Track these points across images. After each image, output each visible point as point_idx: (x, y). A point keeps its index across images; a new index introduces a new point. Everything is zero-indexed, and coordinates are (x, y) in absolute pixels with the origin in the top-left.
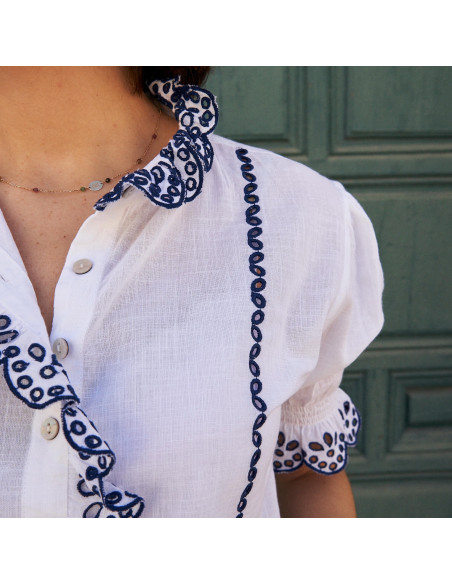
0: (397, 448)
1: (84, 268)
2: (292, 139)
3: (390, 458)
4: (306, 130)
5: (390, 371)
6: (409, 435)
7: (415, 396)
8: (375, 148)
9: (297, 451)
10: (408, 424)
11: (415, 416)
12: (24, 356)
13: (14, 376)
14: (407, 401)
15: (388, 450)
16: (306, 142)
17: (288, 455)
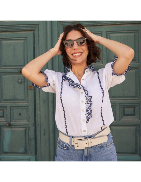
0: (122, 119)
5: (120, 104)
6: (125, 117)
7: (126, 109)
10: (124, 115)
11: (126, 113)
14: (124, 110)
15: (120, 120)
16: (103, 62)
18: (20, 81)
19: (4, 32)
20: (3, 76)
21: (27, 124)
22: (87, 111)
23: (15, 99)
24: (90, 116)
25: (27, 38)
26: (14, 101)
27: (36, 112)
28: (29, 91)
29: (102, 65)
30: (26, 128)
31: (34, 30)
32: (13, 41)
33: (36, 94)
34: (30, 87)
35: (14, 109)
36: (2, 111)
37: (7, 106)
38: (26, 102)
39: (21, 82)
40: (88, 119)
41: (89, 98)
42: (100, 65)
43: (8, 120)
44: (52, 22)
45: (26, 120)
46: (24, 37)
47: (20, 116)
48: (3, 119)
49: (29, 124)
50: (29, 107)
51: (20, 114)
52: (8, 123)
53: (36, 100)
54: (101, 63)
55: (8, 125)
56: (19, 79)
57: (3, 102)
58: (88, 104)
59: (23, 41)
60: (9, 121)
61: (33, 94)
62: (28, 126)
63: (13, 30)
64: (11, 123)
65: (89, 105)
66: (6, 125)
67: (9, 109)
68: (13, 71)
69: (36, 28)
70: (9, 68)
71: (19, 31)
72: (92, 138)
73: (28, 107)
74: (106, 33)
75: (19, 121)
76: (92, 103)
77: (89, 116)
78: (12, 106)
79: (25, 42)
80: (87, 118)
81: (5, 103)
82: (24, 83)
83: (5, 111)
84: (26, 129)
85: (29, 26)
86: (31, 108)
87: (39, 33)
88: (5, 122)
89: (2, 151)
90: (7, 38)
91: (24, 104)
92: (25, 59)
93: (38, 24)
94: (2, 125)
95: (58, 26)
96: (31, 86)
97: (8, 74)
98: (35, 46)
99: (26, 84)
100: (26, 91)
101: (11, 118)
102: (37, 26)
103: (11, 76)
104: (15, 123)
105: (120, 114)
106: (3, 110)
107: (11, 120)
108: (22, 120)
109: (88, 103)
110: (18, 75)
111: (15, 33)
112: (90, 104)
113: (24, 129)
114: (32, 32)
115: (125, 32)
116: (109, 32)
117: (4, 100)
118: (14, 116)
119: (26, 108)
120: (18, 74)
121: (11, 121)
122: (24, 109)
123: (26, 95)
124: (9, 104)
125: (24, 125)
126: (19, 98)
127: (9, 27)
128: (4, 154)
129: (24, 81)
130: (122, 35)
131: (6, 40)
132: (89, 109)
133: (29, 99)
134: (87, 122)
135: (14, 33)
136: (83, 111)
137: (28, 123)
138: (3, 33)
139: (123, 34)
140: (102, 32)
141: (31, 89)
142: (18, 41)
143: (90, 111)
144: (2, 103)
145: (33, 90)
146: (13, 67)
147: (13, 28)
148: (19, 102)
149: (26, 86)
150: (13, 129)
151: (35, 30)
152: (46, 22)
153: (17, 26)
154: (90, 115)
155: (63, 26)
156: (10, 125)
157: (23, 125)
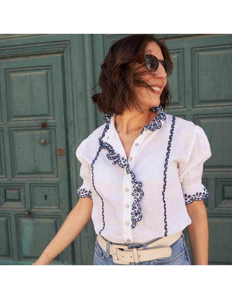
0: (219, 206)
1: (137, 145)
2: (181, 103)
3: (217, 209)
4: (185, 100)
5: (216, 179)
6: (224, 202)
7: (226, 188)
8: (209, 105)
9: (191, 198)
10: (224, 198)
11: (226, 195)
12: (121, 160)
13: (119, 163)
14: (223, 190)
15: (216, 206)
16: (185, 104)
17: (189, 199)
18: (42, 141)
19: (12, 57)
20: (16, 134)
21: (58, 213)
22: (134, 208)
23: (36, 172)
24: (138, 217)
25: (51, 66)
26: (36, 176)
27: (72, 193)
28: (59, 158)
29: (185, 109)
30: (56, 219)
31: (63, 52)
32: (28, 74)
33: (70, 162)
34: (59, 152)
35: (36, 188)
36: (17, 192)
37: (24, 184)
38: (55, 176)
39: (45, 144)
40: (134, 222)
41: (137, 185)
42: (179, 110)
43: (27, 206)
44: (92, 36)
45: (56, 206)
46: (46, 65)
47: (46, 199)
48: (19, 204)
49: (61, 213)
50: (60, 185)
51: (46, 197)
52: (27, 211)
53: (71, 173)
54: (181, 107)
55: (27, 213)
56: (41, 139)
57: (17, 176)
58: (136, 196)
59: (45, 72)
60: (29, 207)
61: (65, 163)
62: (60, 216)
63: (27, 53)
64: (33, 210)
65: (138, 197)
66: (24, 215)
67: (27, 188)
68: (31, 125)
69: (66, 47)
70: (24, 119)
71: (38, 55)
72: (142, 248)
73: (58, 184)
74: (192, 50)
75: (44, 208)
76: (143, 194)
77: (136, 217)
78: (32, 184)
79: (49, 74)
80: (133, 220)
81: (21, 179)
82: (50, 144)
83: (22, 190)
84: (56, 221)
85: (53, 45)
86: (63, 186)
87: (72, 55)
88: (24, 209)
89: (20, 254)
90: (19, 68)
91: (52, 179)
92: (50, 103)
93: (69, 41)
94: (18, 214)
95: (104, 42)
96: (61, 149)
97: (23, 130)
98: (66, 79)
99: (53, 146)
100: (54, 158)
101: (31, 204)
102: (67, 44)
103: (27, 133)
104: (39, 210)
105: (215, 196)
106: (19, 189)
107: (31, 206)
108: (49, 205)
109: (136, 194)
110: (40, 132)
111: (31, 58)
112: (140, 195)
113: (53, 221)
114: (60, 55)
115: (228, 46)
116: (198, 49)
117: (19, 174)
118: (36, 200)
119: (56, 186)
120: (39, 129)
121: (32, 208)
122: (52, 188)
123: (55, 165)
124: (27, 180)
125: (53, 214)
126: (43, 170)
127: (20, 48)
128: (24, 260)
129: (51, 141)
130: (220, 52)
131: (18, 71)
132: (136, 205)
133: (59, 171)
134: (133, 227)
135: (29, 58)
136: (128, 206)
137: (59, 211)
138: (12, 60)
139: (224, 52)
140: (183, 49)
141: (61, 155)
142: (37, 73)
143: (137, 209)
144: (16, 179)
145: (65, 157)
146: (31, 118)
147: (28, 49)
148: (43, 176)
149: (53, 150)
150: (36, 220)
151: (65, 52)
152: (82, 36)
153: (32, 47)
154: (138, 215)
155: (112, 41)
156: (30, 214)
157: (50, 214)
